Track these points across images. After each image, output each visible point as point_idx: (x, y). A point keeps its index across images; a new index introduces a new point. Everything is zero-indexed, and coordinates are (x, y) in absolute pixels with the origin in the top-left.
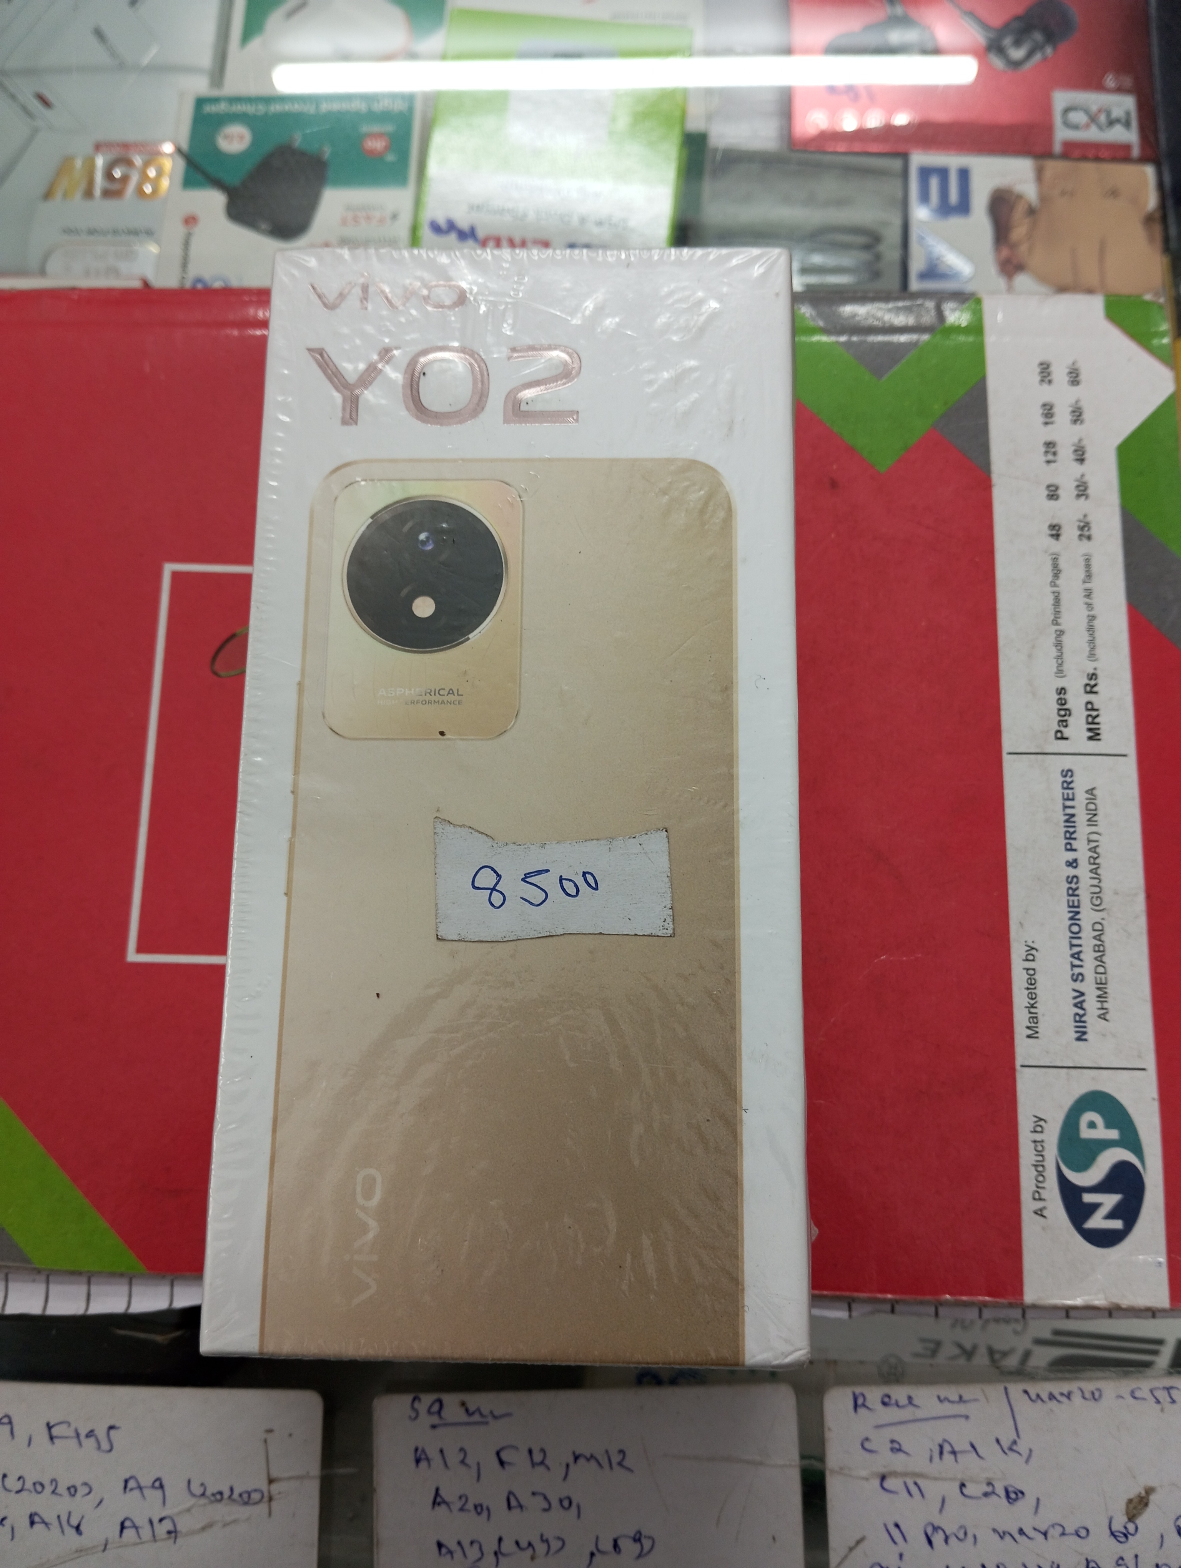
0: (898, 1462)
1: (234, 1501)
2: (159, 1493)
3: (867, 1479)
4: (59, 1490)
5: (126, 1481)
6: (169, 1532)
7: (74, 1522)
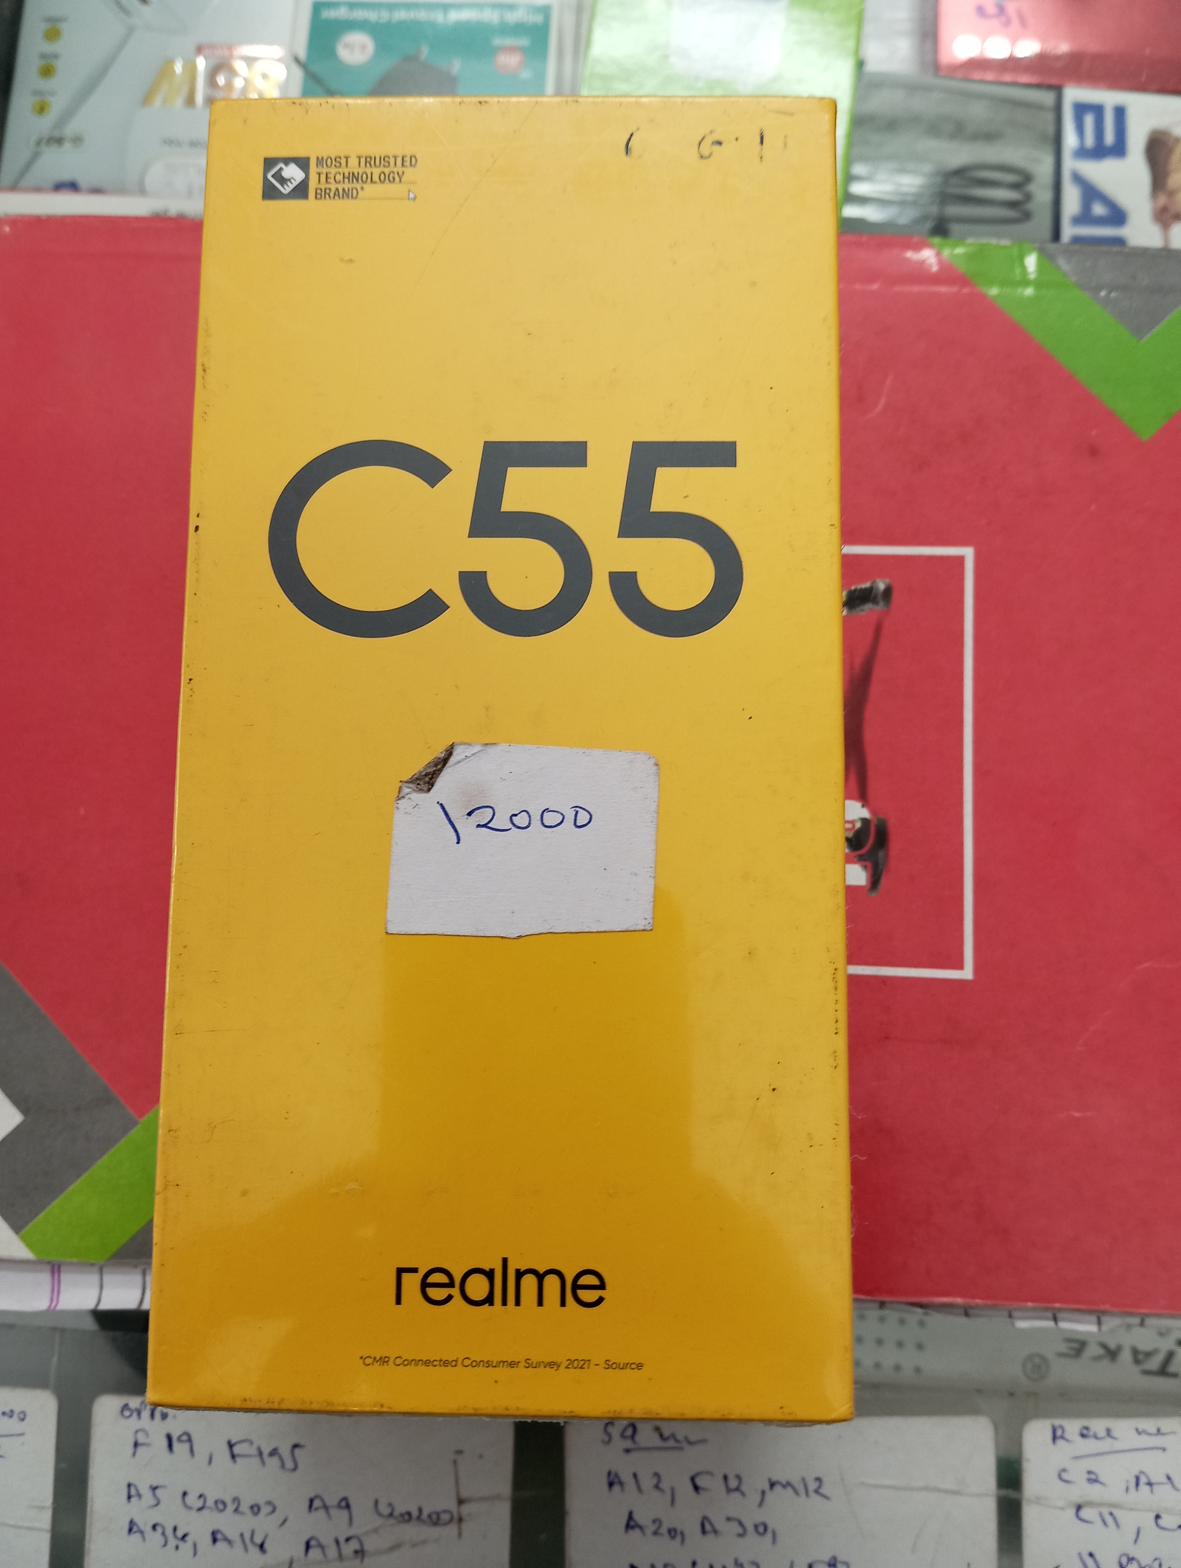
0: (1094, 1492)
1: (424, 1522)
2: (345, 1513)
3: (1063, 1509)
4: (242, 1509)
5: (311, 1501)
6: (356, 1552)
7: (258, 1540)
